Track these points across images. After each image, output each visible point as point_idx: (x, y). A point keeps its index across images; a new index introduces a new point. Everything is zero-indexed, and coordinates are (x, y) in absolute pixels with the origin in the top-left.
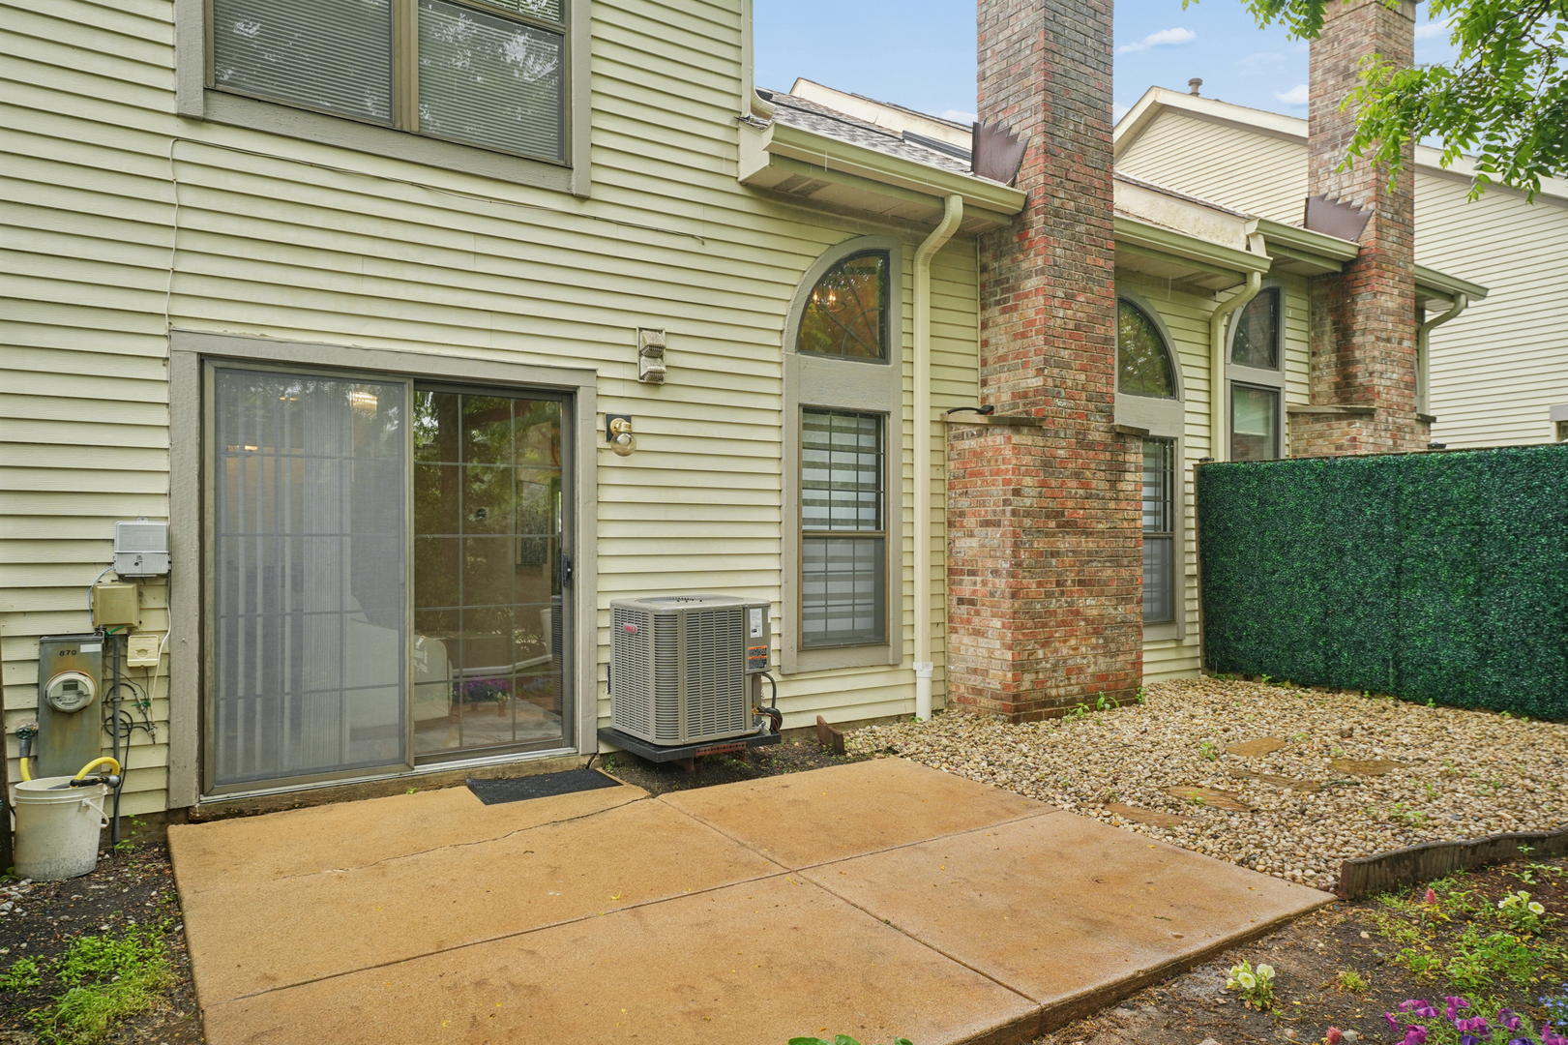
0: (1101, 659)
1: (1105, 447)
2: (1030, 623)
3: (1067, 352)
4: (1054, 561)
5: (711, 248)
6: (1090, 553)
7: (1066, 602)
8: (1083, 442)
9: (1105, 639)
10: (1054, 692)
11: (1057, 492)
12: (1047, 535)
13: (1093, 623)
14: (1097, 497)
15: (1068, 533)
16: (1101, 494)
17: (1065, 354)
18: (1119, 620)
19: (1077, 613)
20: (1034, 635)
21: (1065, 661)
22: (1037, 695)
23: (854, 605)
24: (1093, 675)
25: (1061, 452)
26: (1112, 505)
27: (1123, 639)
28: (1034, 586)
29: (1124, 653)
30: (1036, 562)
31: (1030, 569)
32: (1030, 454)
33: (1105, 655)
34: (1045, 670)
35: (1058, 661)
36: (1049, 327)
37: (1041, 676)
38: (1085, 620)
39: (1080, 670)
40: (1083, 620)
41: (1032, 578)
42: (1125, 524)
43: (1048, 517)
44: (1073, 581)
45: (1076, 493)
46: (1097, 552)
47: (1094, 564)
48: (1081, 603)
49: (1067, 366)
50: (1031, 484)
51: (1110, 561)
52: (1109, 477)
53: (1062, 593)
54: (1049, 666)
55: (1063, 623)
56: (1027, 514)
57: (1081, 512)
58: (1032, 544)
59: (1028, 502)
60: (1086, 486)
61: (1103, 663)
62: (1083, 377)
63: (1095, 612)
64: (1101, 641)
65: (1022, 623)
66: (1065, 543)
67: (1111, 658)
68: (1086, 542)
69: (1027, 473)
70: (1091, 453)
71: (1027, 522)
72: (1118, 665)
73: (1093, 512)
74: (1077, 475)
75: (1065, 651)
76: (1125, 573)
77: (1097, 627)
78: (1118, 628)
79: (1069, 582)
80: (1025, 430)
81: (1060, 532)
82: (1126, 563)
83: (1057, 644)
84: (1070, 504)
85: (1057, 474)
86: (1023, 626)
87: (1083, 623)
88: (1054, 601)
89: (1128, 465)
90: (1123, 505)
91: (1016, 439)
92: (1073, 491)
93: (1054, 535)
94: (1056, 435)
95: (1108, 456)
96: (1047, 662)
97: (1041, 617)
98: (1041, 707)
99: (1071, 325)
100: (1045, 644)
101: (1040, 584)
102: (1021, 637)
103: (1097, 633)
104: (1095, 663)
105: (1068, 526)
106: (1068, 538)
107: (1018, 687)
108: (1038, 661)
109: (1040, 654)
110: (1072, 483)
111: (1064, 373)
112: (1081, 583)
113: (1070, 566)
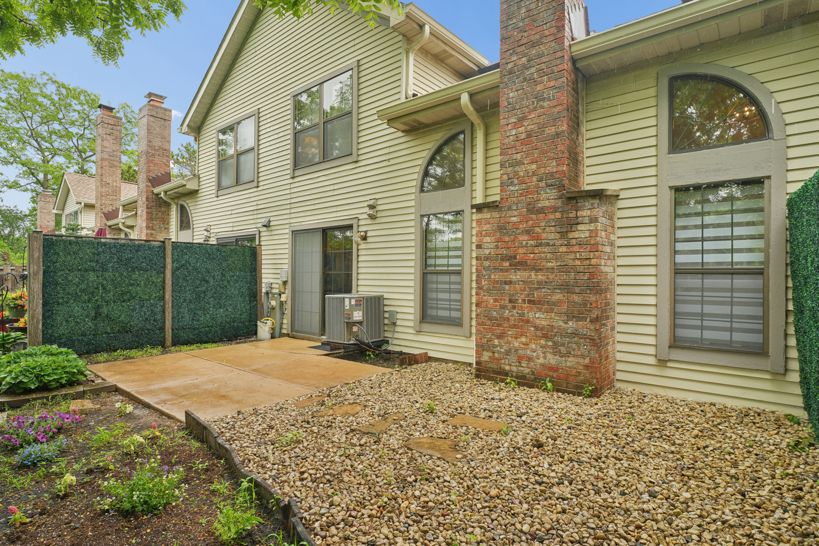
0: (549, 356)
1: (555, 209)
2: (489, 322)
3: (519, 155)
4: (507, 287)
5: (392, 162)
6: (539, 283)
7: (517, 313)
8: (532, 209)
9: (554, 342)
10: (507, 368)
11: (510, 244)
12: (501, 270)
13: (542, 329)
14: (548, 245)
15: (519, 270)
16: (551, 243)
17: (519, 156)
18: (569, 331)
19: (528, 321)
20: (491, 330)
21: (516, 351)
22: (494, 366)
23: (450, 305)
24: (542, 365)
25: (514, 219)
26: (564, 249)
27: (574, 346)
28: (492, 301)
29: (574, 356)
30: (493, 287)
31: (488, 291)
32: (489, 224)
33: (554, 354)
34: (499, 352)
35: (510, 349)
36: (504, 144)
37: (496, 355)
38: (535, 327)
39: (530, 359)
40: (533, 327)
41: (490, 296)
42: (578, 263)
43: (502, 260)
44: (524, 301)
45: (527, 244)
46: (546, 282)
47: (543, 290)
48: (531, 315)
49: (520, 163)
50: (489, 241)
51: (560, 289)
52: (559, 230)
53: (514, 307)
54: (502, 350)
55: (514, 326)
56: (487, 259)
57: (532, 255)
58: (490, 276)
59: (487, 252)
60: (538, 238)
61: (552, 360)
62: (534, 166)
63: (544, 323)
64: (550, 343)
65: (483, 322)
66: (517, 276)
67: (562, 357)
68: (536, 275)
69: (487, 235)
70: (541, 216)
71: (487, 263)
72: (568, 364)
73: (543, 255)
74: (527, 232)
75: (516, 344)
76: (577, 298)
77: (546, 334)
78: (568, 337)
79: (520, 301)
80: (486, 210)
81: (512, 269)
82: (577, 291)
83: (510, 339)
84: (521, 251)
85: (510, 233)
86: (483, 324)
87: (532, 329)
88: (507, 311)
89: (580, 219)
90: (576, 248)
91: (480, 216)
92: (524, 243)
93: (507, 271)
94: (510, 208)
95: (558, 215)
96: (501, 348)
97: (497, 320)
98: (497, 374)
99: (523, 136)
100: (499, 337)
101: (496, 300)
102: (482, 330)
103: (545, 336)
104: (545, 358)
105: (521, 265)
106: (519, 273)
107: (479, 358)
108: (495, 346)
109: (496, 342)
110: (524, 238)
111: (517, 168)
112: (530, 302)
113: (521, 290)
